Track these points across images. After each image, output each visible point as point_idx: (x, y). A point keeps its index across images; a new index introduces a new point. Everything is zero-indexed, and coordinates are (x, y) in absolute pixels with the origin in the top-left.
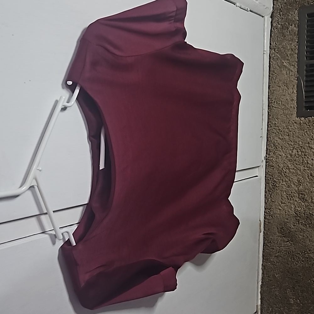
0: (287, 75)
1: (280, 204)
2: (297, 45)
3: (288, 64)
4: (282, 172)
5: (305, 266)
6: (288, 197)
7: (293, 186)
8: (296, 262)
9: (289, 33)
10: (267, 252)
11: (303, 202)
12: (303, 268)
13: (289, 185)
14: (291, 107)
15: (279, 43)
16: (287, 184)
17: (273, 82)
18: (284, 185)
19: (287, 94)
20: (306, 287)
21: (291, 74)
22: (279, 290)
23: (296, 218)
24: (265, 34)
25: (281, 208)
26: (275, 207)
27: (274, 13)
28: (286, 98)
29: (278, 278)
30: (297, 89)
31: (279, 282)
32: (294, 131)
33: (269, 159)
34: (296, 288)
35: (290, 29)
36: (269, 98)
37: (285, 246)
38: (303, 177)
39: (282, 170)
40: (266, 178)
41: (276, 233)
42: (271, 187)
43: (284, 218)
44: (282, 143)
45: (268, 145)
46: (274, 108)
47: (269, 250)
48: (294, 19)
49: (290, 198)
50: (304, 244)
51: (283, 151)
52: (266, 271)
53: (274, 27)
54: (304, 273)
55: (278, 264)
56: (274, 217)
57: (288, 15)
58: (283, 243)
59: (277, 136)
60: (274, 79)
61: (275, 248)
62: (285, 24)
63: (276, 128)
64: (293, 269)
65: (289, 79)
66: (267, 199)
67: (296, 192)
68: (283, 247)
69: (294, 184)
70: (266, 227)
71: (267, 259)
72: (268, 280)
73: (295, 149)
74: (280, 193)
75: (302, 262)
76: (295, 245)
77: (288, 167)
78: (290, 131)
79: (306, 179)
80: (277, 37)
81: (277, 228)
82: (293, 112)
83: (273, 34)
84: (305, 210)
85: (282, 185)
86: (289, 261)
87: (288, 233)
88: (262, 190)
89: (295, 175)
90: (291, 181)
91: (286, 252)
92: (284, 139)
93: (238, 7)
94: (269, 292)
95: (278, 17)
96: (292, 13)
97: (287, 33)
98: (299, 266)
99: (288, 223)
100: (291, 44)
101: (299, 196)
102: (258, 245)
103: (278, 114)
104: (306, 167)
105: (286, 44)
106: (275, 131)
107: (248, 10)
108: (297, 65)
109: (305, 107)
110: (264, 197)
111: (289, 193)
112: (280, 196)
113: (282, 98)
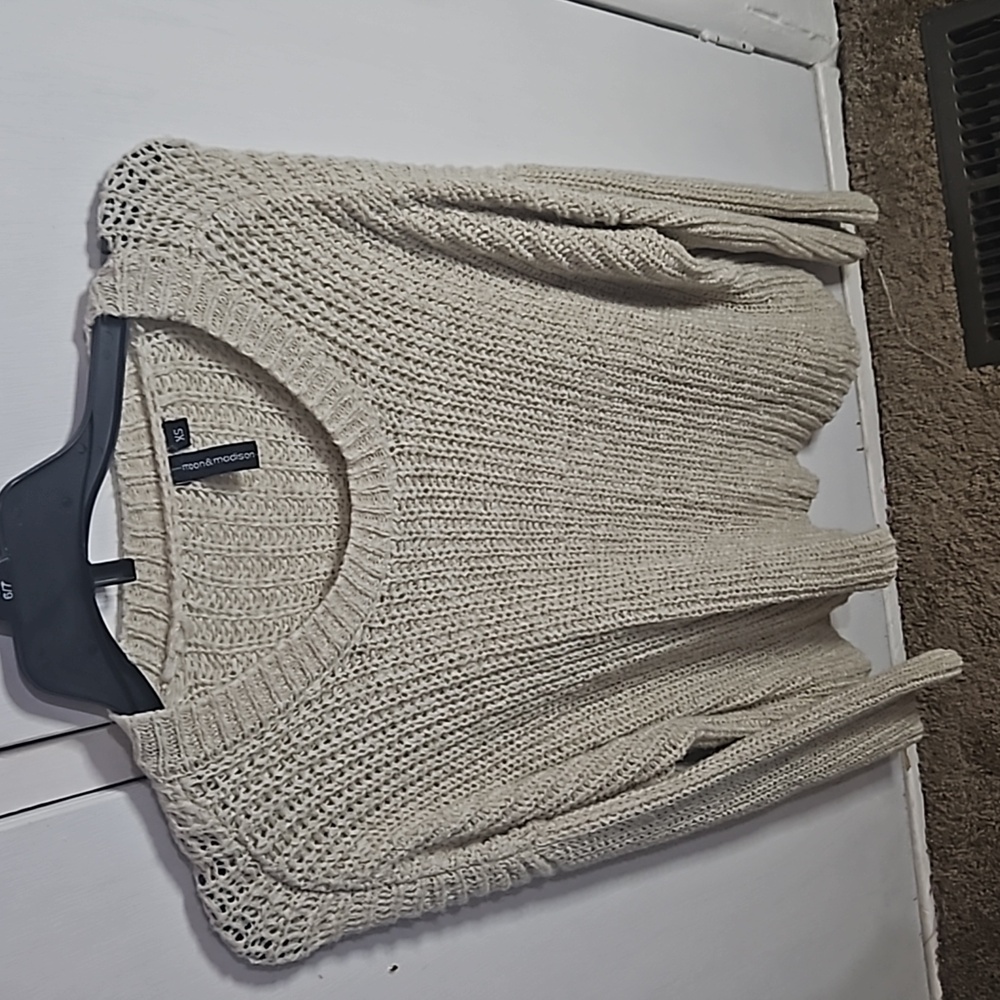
2: (932, 138)
3: (913, 200)
4: (947, 555)
6: (983, 637)
7: (992, 596)
9: (901, 104)
10: (940, 833)
13: (979, 594)
14: (945, 338)
15: (873, 141)
16: (970, 593)
18: (962, 597)
19: (925, 296)
24: (826, 118)
27: (845, 49)
28: (925, 313)
29: (992, 918)
30: (955, 276)
31: (996, 932)
32: (968, 416)
35: (903, 91)
36: (869, 322)
39: (948, 550)
40: (900, 583)
41: (961, 765)
42: (921, 612)
43: (978, 708)
44: (932, 461)
45: (891, 474)
46: (890, 351)
47: (945, 824)
48: (911, 58)
49: (988, 639)
51: (942, 486)
52: (947, 900)
53: (851, 92)
55: (982, 868)
56: (947, 709)
57: (890, 49)
58: (990, 797)
59: (914, 438)
61: (964, 815)
62: (884, 78)
63: (906, 413)
65: (923, 250)
68: (991, 809)
69: (995, 592)
70: (924, 748)
71: (946, 857)
72: (960, 929)
73: (979, 473)
74: (951, 626)
77: (964, 537)
78: (955, 418)
80: (866, 122)
81: (963, 747)
82: (954, 354)
83: (850, 116)
85: (954, 597)
88: (892, 625)
89: (993, 558)
90: (983, 581)
92: (939, 445)
93: (709, 43)
94: (969, 972)
95: (860, 62)
96: (901, 40)
97: (894, 105)
99: (995, 724)
100: (914, 137)
102: (905, 813)
103: (906, 369)
105: (896, 141)
106: (904, 424)
107: (747, 49)
108: (944, 201)
109: (991, 330)
110: (903, 646)
111: (984, 621)
112: (954, 637)
113: (910, 314)
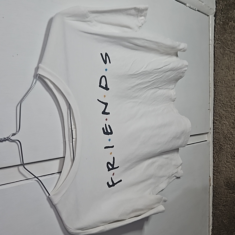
0: (228, 60)
1: (226, 163)
3: (229, 51)
4: (226, 137)
6: (232, 157)
9: (229, 28)
10: (216, 202)
13: (233, 147)
14: (232, 85)
15: (221, 36)
16: (230, 147)
17: (218, 66)
18: (229, 147)
19: (229, 75)
21: (231, 60)
22: (226, 233)
24: (210, 29)
25: (226, 166)
26: (222, 165)
27: (217, 13)
28: (228, 79)
29: (226, 223)
31: (227, 226)
33: (216, 127)
35: (230, 25)
36: (214, 79)
37: (230, 197)
39: (227, 136)
40: (214, 142)
41: (223, 187)
42: (218, 150)
43: (229, 174)
44: (225, 114)
45: (215, 116)
46: (218, 87)
47: (217, 200)
48: (233, 17)
49: (234, 158)
51: (227, 121)
52: (215, 218)
53: (217, 23)
55: (225, 211)
56: (221, 173)
57: (228, 14)
58: (229, 195)
59: (222, 108)
60: (218, 64)
61: (222, 199)
62: (226, 21)
63: (221, 102)
65: (230, 64)
66: (215, 159)
68: (229, 198)
70: (214, 182)
71: (217, 208)
72: (218, 225)
74: (225, 154)
77: (231, 133)
78: (232, 105)
80: (220, 31)
81: (224, 182)
82: (234, 89)
83: (216, 29)
85: (227, 147)
86: (234, 209)
87: (233, 186)
88: (211, 152)
90: (234, 144)
91: (231, 202)
92: (228, 111)
93: (188, 7)
95: (220, 16)
96: (231, 12)
97: (227, 28)
99: (233, 178)
100: (231, 36)
102: (209, 196)
103: (222, 91)
105: (227, 36)
106: (220, 105)
107: (196, 10)
110: (213, 157)
111: (233, 154)
112: (225, 157)
113: (225, 78)
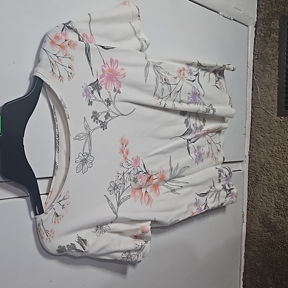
1: (262, 196)
2: (278, 51)
3: (270, 68)
4: (263, 166)
5: (284, 255)
6: (269, 190)
7: (274, 180)
8: (276, 252)
9: (271, 40)
10: (249, 241)
11: (282, 195)
12: (282, 258)
13: (270, 179)
14: (272, 107)
15: (261, 50)
16: (268, 178)
18: (266, 179)
19: (269, 95)
20: (285, 275)
22: (260, 278)
23: (276, 209)
24: (249, 41)
25: (262, 200)
26: (257, 199)
27: (258, 22)
28: (268, 99)
29: (259, 266)
30: (278, 91)
31: (260, 270)
32: (275, 129)
34: (275, 276)
35: (272, 37)
36: (252, 99)
38: (282, 172)
40: (249, 172)
41: (258, 224)
42: (254, 181)
43: (265, 209)
44: (263, 140)
45: (251, 142)
46: (257, 108)
47: (251, 239)
48: (276, 28)
50: (283, 234)
51: (265, 148)
52: (248, 260)
53: (258, 35)
54: (283, 262)
55: (259, 253)
56: (256, 208)
57: (270, 25)
58: (264, 234)
59: (259, 133)
61: (256, 238)
62: (267, 32)
63: (259, 126)
64: (273, 258)
65: (270, 82)
66: (249, 192)
67: (276, 186)
68: (264, 237)
69: (275, 178)
70: (248, 218)
71: (250, 248)
72: (250, 268)
73: (276, 146)
74: (261, 186)
75: (281, 252)
76: (274, 235)
77: (269, 162)
78: (272, 130)
79: (285, 174)
80: (260, 44)
81: (259, 219)
82: (274, 112)
83: (256, 41)
84: (284, 203)
85: (263, 178)
86: (269, 250)
87: (269, 224)
88: (245, 184)
89: (275, 169)
90: (272, 175)
91: (266, 242)
92: (266, 136)
93: (221, 16)
94: (251, 280)
95: (261, 27)
96: (274, 22)
97: (269, 40)
98: (279, 255)
99: (269, 214)
100: (273, 50)
101: (279, 189)
102: (241, 234)
103: (260, 114)
104: (286, 162)
105: (268, 50)
106: (257, 129)
107: (231, 19)
108: (278, 69)
109: (285, 107)
110: (247, 190)
111: (270, 186)
112: (262, 189)
113: (264, 99)
